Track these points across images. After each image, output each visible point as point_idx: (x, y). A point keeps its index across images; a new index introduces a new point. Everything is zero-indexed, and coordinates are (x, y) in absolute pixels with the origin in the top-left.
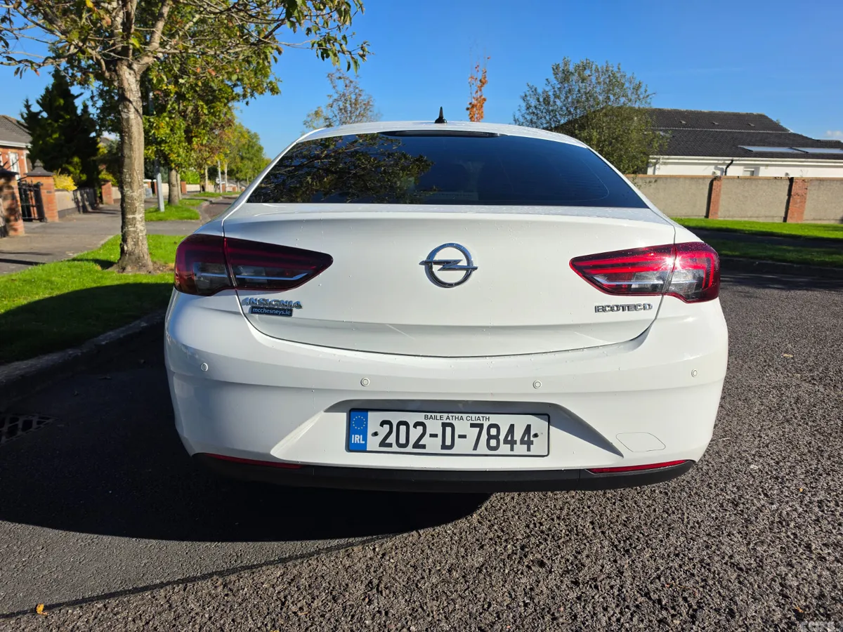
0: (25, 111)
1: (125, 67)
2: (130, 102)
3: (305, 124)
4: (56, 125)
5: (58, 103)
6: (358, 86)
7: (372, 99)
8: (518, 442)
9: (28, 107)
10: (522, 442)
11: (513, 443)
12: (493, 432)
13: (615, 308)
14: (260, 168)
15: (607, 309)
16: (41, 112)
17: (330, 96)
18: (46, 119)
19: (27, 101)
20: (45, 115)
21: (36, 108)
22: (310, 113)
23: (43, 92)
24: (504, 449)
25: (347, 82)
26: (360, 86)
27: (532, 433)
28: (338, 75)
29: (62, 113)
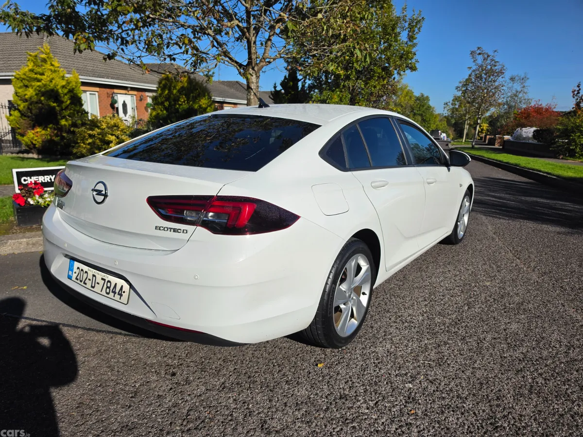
0: (273, 90)
1: (251, 69)
2: (252, 89)
3: (456, 89)
4: (287, 98)
5: (289, 85)
6: (494, 59)
7: (505, 68)
8: (117, 293)
9: (275, 87)
10: (119, 294)
11: (115, 293)
12: (109, 284)
13: (166, 229)
14: (430, 121)
15: (161, 229)
16: (281, 90)
17: (470, 68)
18: (283, 94)
19: (275, 84)
20: (283, 91)
21: (279, 88)
22: (462, 81)
23: (283, 79)
24: (111, 295)
25: (486, 56)
26: (497, 59)
27: (123, 291)
28: (478, 52)
29: (290, 90)
